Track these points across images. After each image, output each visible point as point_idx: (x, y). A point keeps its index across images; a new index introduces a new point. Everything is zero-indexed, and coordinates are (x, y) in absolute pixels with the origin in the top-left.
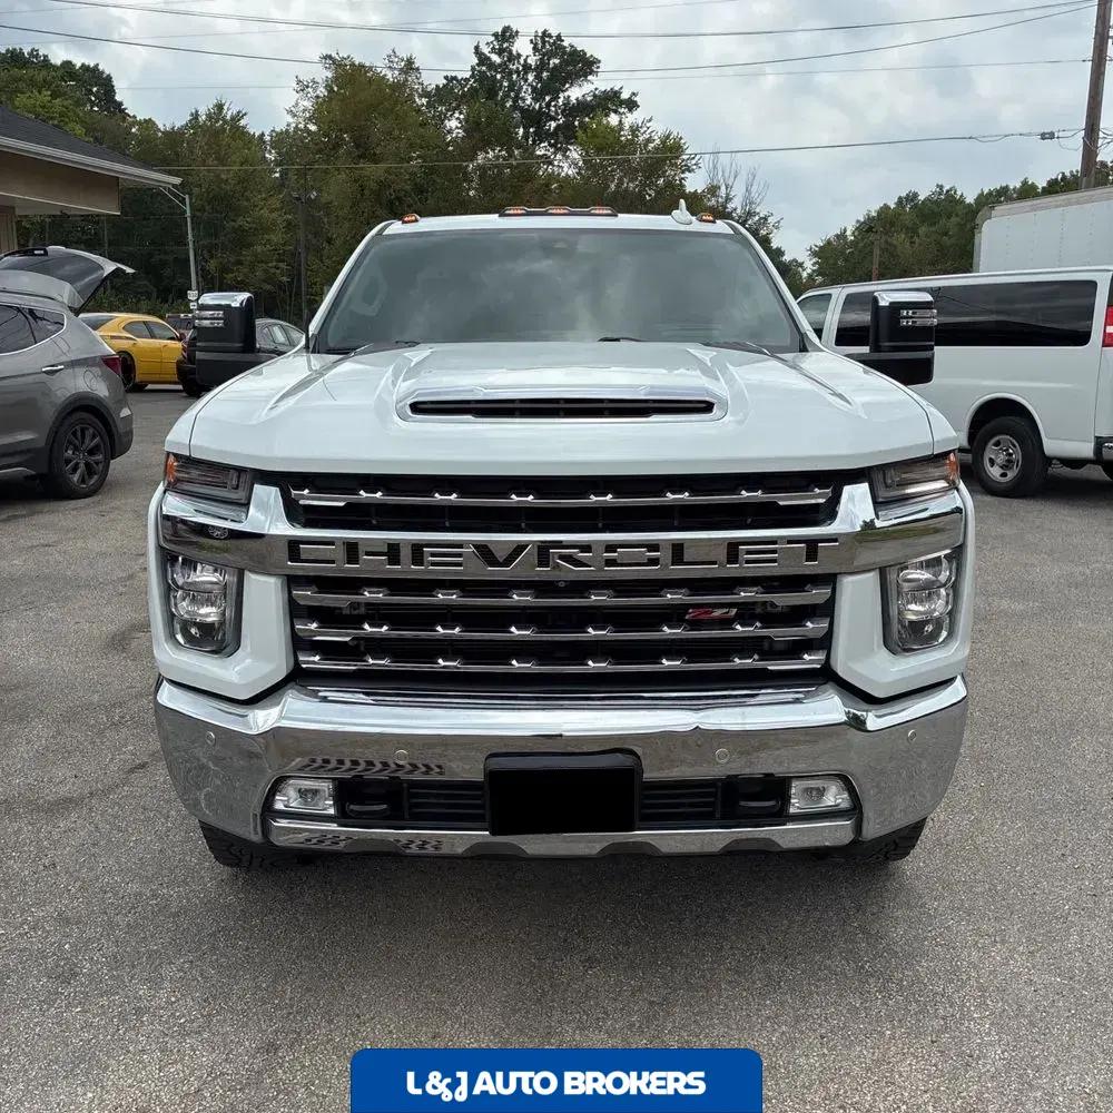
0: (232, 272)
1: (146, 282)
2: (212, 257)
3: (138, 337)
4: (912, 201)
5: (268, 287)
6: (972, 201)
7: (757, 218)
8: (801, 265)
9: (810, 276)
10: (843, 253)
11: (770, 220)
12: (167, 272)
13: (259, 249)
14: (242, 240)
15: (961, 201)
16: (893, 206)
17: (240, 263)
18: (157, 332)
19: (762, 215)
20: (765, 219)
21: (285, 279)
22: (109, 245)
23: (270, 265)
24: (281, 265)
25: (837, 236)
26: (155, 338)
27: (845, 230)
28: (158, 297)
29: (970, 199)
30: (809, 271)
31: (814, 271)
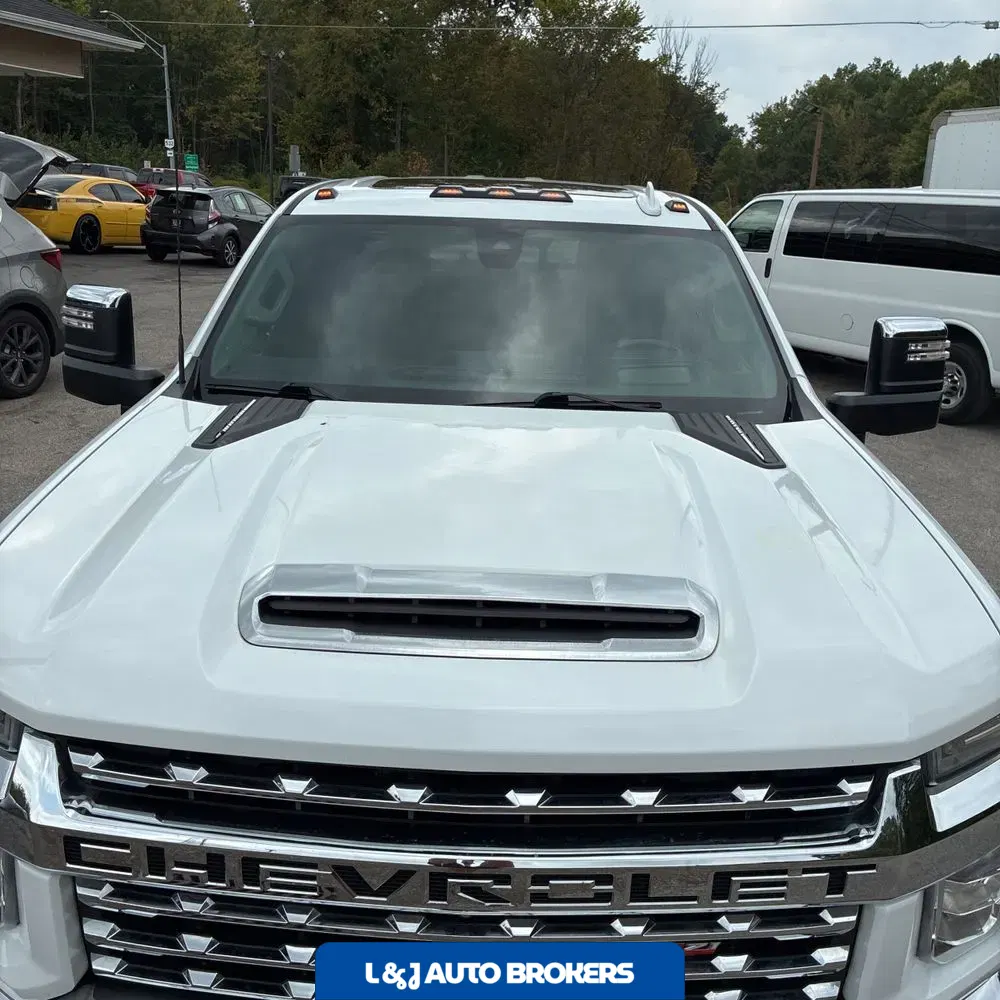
0: (209, 119)
1: (128, 127)
2: (189, 104)
3: (104, 199)
4: (851, 72)
5: (241, 135)
6: (907, 77)
7: (704, 88)
8: (742, 130)
9: (749, 142)
10: (782, 121)
11: (717, 90)
12: (149, 117)
13: (234, 98)
14: (218, 88)
15: (896, 76)
16: (831, 77)
17: (216, 111)
18: (122, 194)
19: (709, 86)
20: (713, 89)
21: (258, 128)
22: (94, 89)
23: (244, 114)
24: (255, 114)
25: (777, 105)
26: (121, 200)
27: (786, 99)
28: (139, 141)
29: (905, 74)
30: (749, 138)
31: (753, 138)
